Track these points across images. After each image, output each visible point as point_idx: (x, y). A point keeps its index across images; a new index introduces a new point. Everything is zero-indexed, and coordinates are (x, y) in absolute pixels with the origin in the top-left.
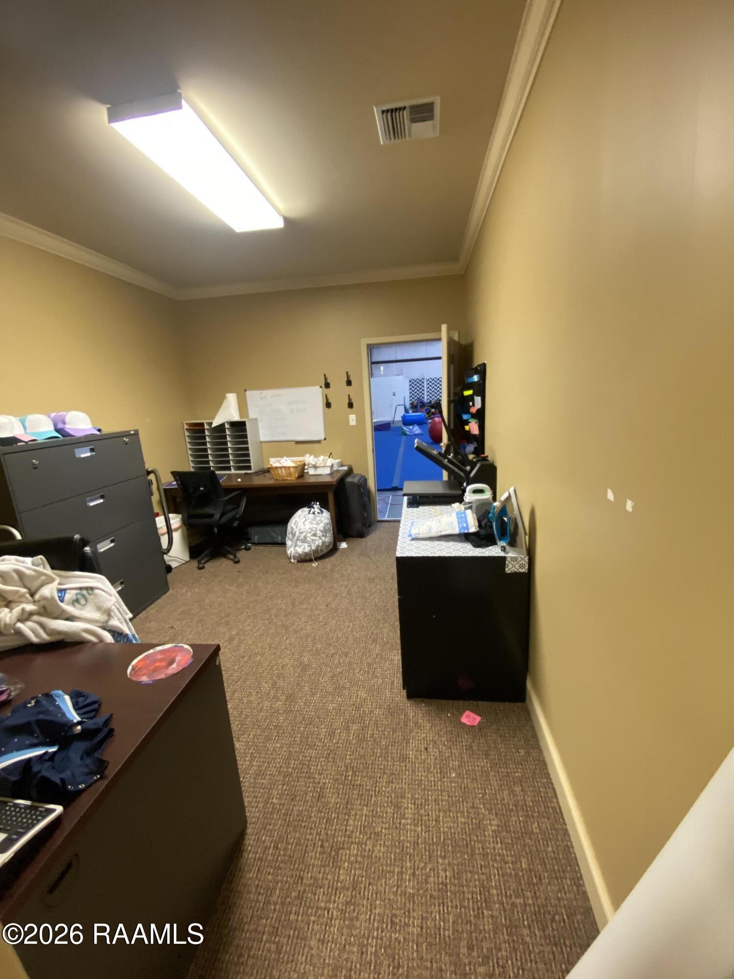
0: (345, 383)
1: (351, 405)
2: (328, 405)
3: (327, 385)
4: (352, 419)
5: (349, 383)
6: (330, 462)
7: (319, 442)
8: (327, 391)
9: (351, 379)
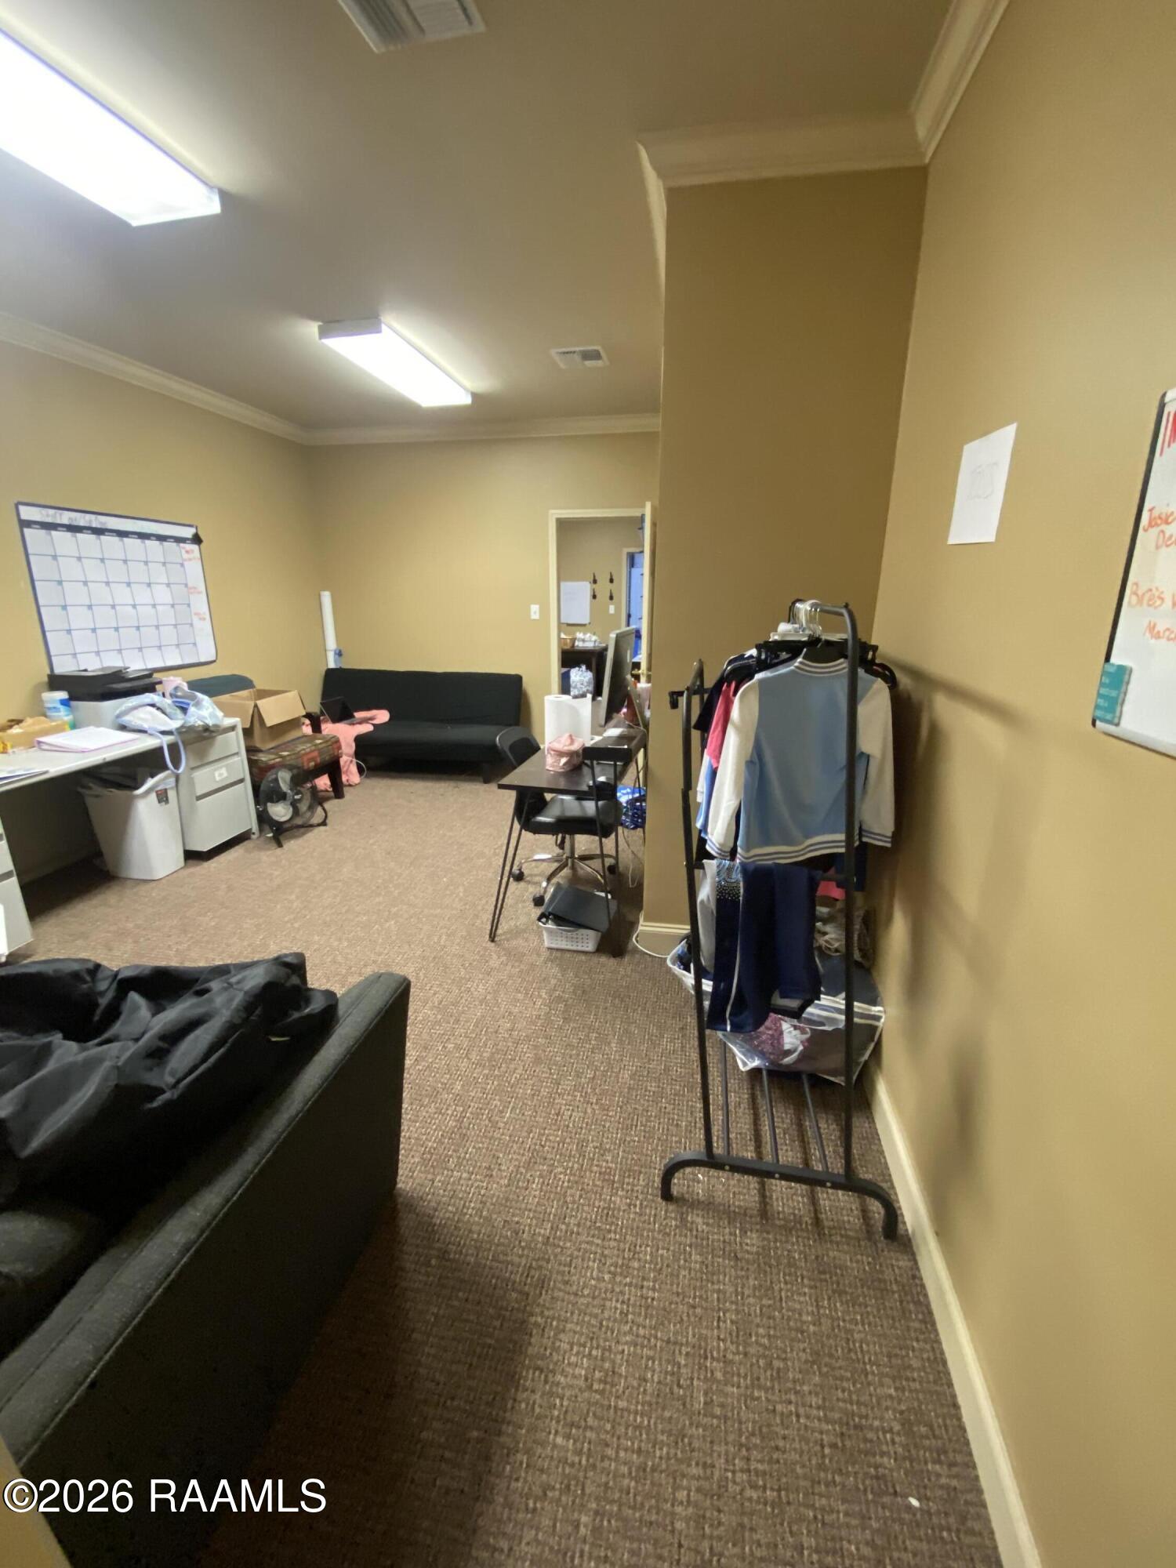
0: (608, 580)
1: (611, 598)
2: (594, 597)
3: (595, 582)
4: (612, 609)
5: (611, 581)
6: (594, 638)
7: (584, 625)
8: (594, 586)
9: (614, 578)
